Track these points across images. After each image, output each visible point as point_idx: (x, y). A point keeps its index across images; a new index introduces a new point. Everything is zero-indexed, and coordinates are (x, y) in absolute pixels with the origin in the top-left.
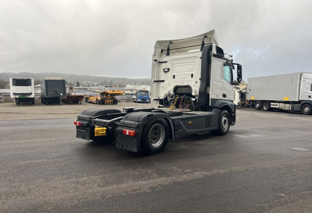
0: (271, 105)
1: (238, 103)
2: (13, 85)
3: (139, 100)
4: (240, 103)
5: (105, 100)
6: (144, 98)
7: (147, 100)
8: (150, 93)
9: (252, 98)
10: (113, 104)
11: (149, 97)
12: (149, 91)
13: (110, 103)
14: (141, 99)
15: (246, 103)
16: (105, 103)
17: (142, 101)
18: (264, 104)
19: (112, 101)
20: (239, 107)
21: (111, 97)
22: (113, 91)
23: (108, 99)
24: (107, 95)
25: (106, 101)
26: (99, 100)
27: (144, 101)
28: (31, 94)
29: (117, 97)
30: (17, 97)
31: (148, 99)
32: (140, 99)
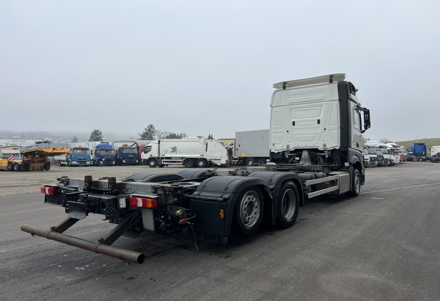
0: (267, 162)
1: (226, 161)
3: (75, 163)
4: (228, 161)
5: (31, 164)
6: (83, 159)
7: (86, 161)
8: (91, 151)
9: (243, 155)
11: (90, 158)
12: (89, 148)
14: (77, 161)
15: (232, 161)
17: (78, 163)
18: (258, 161)
20: (228, 165)
21: (41, 159)
22: (54, 149)
23: (35, 162)
26: (20, 164)
27: (82, 164)
31: (88, 161)
32: (75, 161)
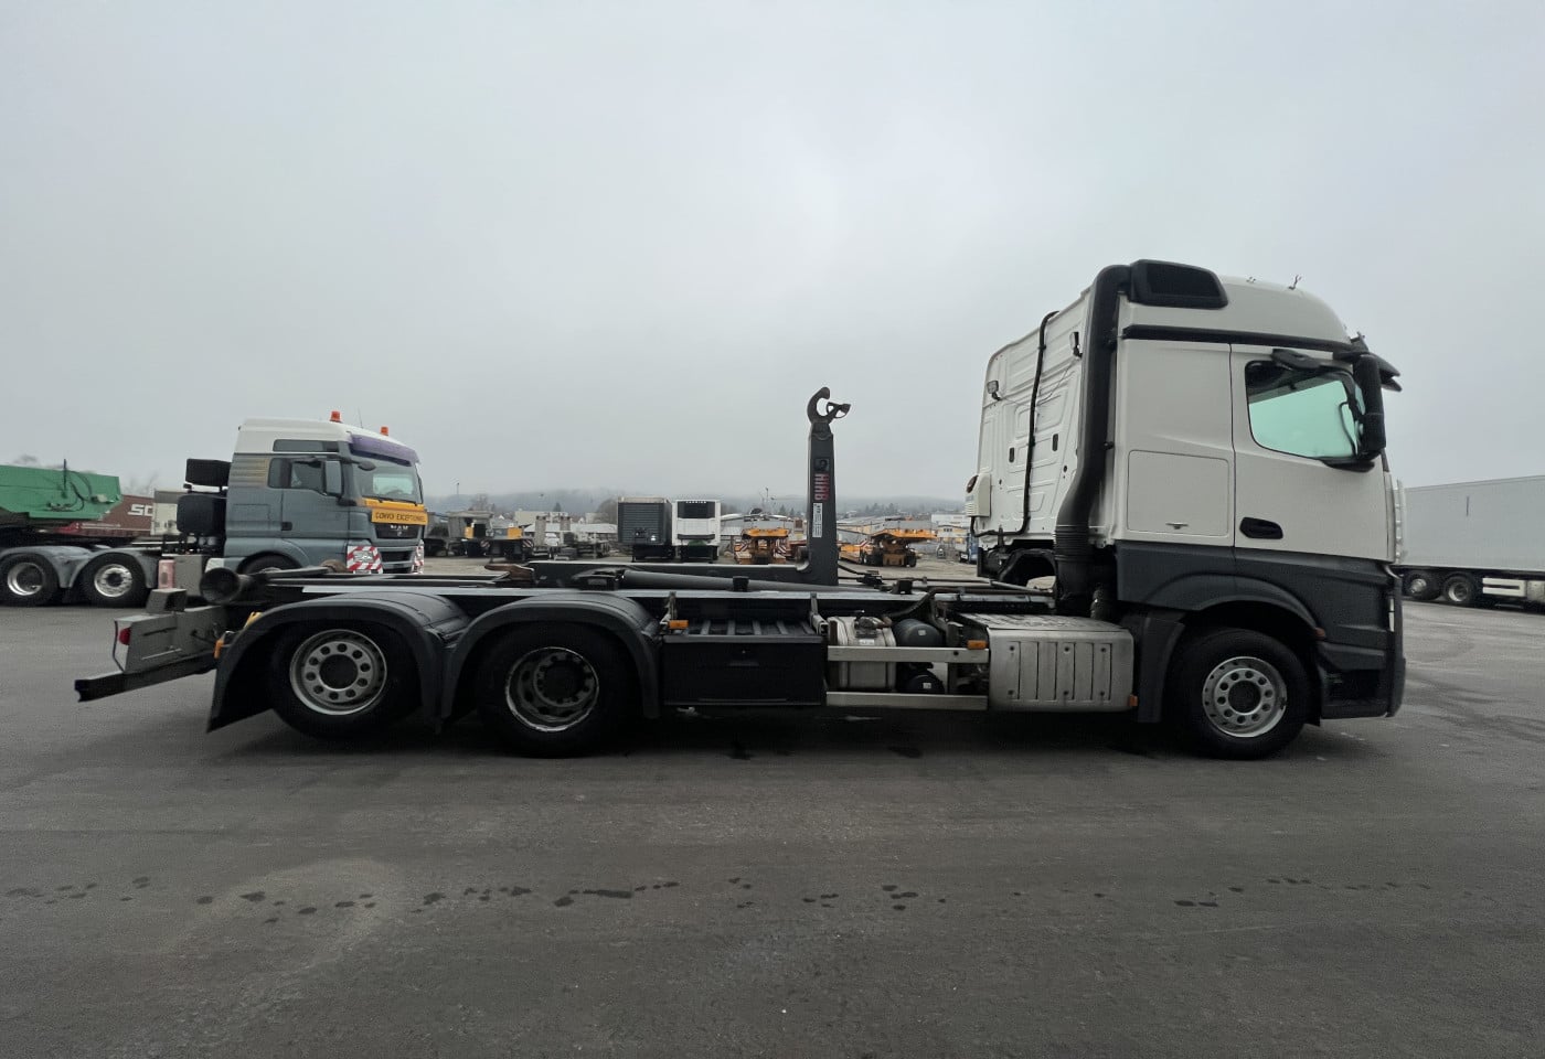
2: (679, 516)
10: (905, 566)
13: (897, 563)
16: (885, 562)
19: (902, 556)
24: (890, 542)
25: (887, 556)
28: (712, 537)
29: (915, 548)
30: (685, 543)
